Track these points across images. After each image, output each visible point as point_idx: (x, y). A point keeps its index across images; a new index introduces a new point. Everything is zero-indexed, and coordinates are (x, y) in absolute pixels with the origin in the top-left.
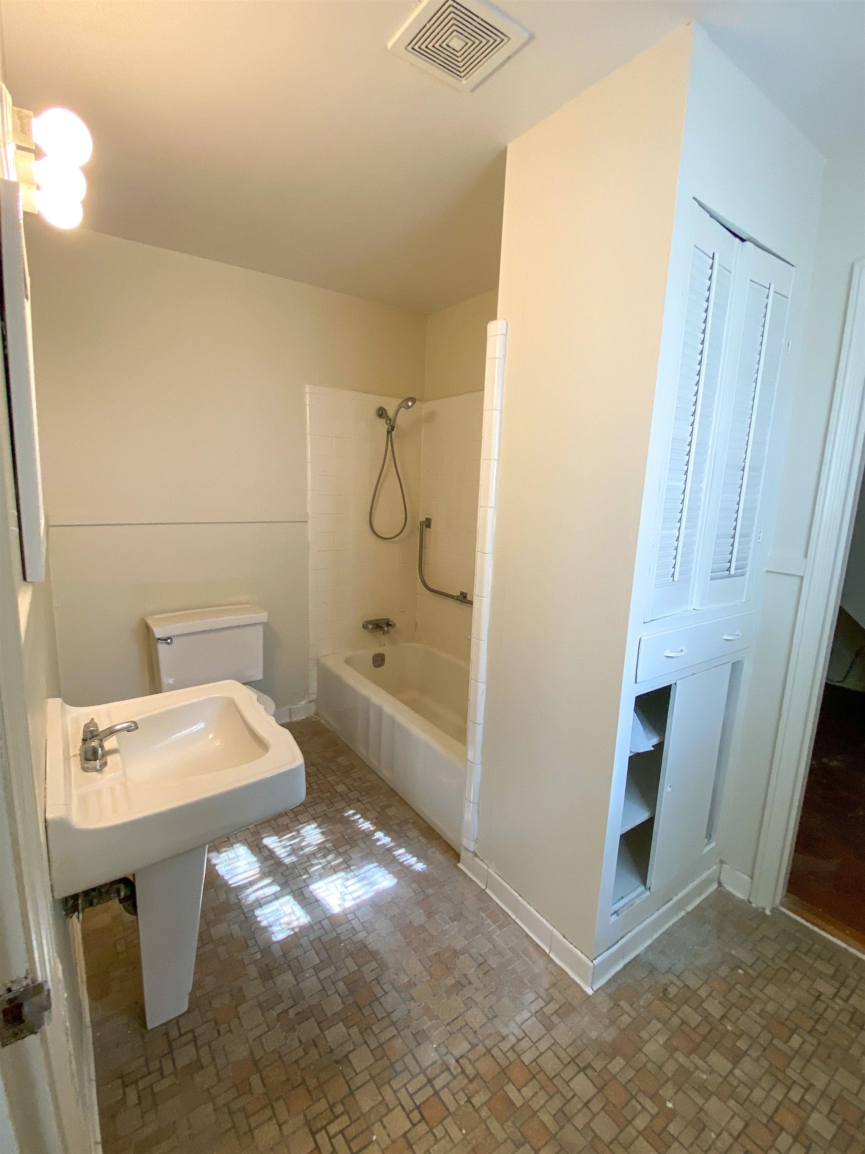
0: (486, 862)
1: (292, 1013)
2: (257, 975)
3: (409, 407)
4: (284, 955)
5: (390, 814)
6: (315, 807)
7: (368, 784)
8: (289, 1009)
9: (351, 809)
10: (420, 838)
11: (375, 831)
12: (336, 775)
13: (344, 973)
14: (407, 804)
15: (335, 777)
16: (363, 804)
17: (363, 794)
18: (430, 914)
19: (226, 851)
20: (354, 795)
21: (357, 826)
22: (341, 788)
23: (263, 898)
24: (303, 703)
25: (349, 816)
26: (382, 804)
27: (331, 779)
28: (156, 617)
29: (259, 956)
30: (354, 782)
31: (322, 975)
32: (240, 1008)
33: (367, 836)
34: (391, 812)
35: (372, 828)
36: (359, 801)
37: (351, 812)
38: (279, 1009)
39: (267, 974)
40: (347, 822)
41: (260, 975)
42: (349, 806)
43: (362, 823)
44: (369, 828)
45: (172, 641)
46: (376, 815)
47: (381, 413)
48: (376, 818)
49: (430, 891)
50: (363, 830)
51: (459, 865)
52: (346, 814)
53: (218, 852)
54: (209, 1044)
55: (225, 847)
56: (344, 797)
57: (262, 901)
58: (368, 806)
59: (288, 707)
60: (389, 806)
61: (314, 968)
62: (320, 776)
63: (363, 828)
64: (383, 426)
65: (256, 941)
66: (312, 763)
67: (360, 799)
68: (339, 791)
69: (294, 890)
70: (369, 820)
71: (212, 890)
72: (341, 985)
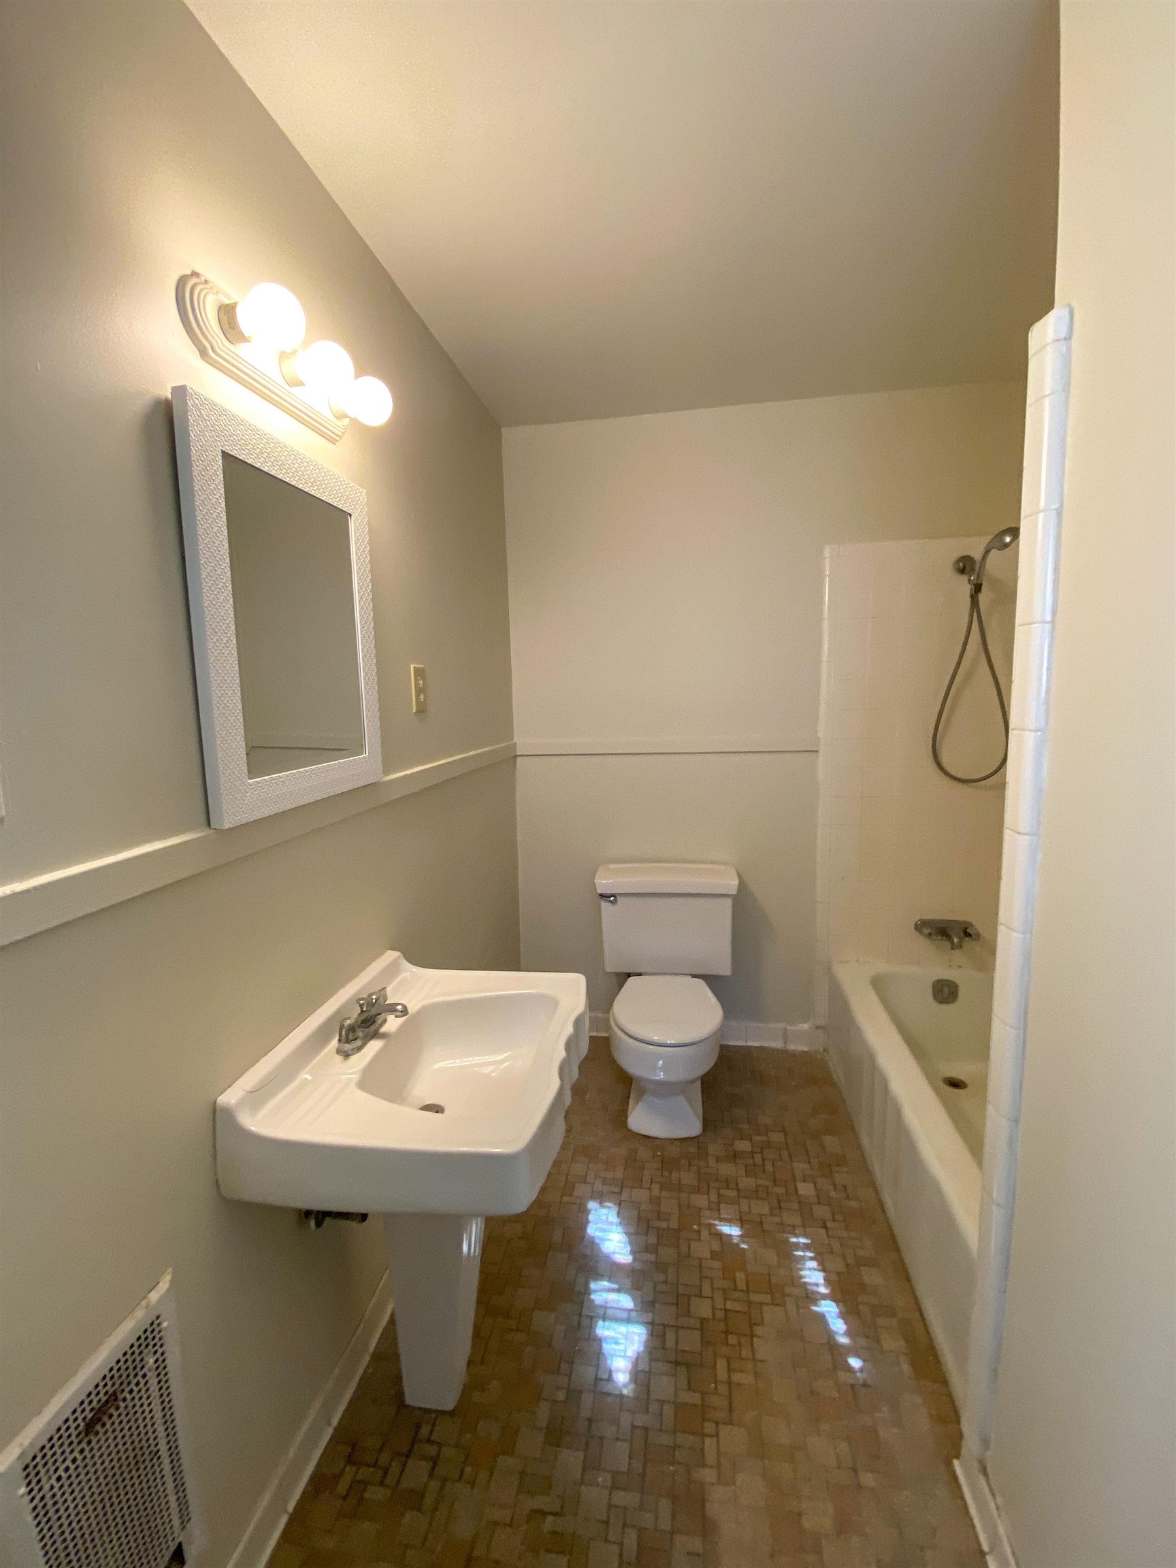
0: (999, 1500)
1: (549, 1523)
2: (544, 1424)
3: (1006, 545)
4: (590, 1420)
5: (866, 1279)
6: (753, 1202)
7: (853, 1204)
8: (551, 1513)
9: (806, 1236)
10: (902, 1358)
11: (824, 1297)
12: (809, 1162)
13: (647, 1520)
14: (908, 1279)
15: (806, 1166)
16: (829, 1237)
17: (838, 1217)
18: (843, 1526)
19: (609, 1207)
20: (821, 1211)
21: (801, 1270)
22: (806, 1189)
23: (613, 1308)
24: (806, 1026)
25: (797, 1246)
26: (860, 1253)
27: (800, 1167)
28: (611, 866)
29: (561, 1396)
30: (831, 1187)
31: (620, 1498)
32: (500, 1458)
33: (808, 1297)
34: (872, 1277)
35: (823, 1290)
36: (825, 1227)
37: (802, 1240)
38: (540, 1502)
39: (556, 1435)
40: (786, 1253)
41: (548, 1427)
42: (804, 1226)
43: (810, 1269)
44: (817, 1285)
45: (615, 900)
46: (840, 1267)
47: (965, 566)
48: (838, 1274)
49: (868, 1479)
50: (805, 1283)
51: (956, 1463)
52: (794, 1240)
53: (601, 1203)
54: (445, 1480)
55: (611, 1202)
56: (805, 1208)
57: (609, 1312)
58: (836, 1246)
59: (780, 1025)
60: (872, 1263)
61: (615, 1474)
62: (785, 1154)
63: (806, 1280)
64: (963, 586)
65: (571, 1372)
66: (783, 1126)
67: (829, 1224)
68: (801, 1192)
69: (656, 1322)
70: (824, 1270)
71: (566, 1255)
72: (631, 1539)
